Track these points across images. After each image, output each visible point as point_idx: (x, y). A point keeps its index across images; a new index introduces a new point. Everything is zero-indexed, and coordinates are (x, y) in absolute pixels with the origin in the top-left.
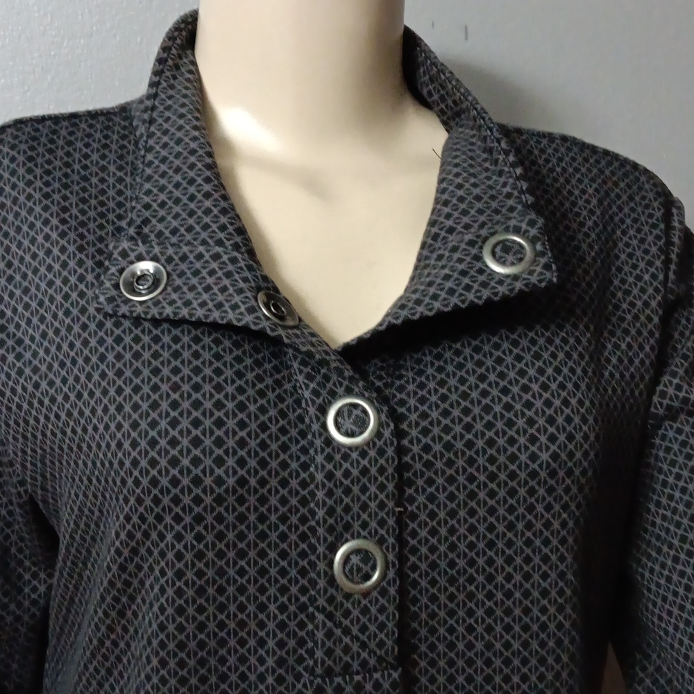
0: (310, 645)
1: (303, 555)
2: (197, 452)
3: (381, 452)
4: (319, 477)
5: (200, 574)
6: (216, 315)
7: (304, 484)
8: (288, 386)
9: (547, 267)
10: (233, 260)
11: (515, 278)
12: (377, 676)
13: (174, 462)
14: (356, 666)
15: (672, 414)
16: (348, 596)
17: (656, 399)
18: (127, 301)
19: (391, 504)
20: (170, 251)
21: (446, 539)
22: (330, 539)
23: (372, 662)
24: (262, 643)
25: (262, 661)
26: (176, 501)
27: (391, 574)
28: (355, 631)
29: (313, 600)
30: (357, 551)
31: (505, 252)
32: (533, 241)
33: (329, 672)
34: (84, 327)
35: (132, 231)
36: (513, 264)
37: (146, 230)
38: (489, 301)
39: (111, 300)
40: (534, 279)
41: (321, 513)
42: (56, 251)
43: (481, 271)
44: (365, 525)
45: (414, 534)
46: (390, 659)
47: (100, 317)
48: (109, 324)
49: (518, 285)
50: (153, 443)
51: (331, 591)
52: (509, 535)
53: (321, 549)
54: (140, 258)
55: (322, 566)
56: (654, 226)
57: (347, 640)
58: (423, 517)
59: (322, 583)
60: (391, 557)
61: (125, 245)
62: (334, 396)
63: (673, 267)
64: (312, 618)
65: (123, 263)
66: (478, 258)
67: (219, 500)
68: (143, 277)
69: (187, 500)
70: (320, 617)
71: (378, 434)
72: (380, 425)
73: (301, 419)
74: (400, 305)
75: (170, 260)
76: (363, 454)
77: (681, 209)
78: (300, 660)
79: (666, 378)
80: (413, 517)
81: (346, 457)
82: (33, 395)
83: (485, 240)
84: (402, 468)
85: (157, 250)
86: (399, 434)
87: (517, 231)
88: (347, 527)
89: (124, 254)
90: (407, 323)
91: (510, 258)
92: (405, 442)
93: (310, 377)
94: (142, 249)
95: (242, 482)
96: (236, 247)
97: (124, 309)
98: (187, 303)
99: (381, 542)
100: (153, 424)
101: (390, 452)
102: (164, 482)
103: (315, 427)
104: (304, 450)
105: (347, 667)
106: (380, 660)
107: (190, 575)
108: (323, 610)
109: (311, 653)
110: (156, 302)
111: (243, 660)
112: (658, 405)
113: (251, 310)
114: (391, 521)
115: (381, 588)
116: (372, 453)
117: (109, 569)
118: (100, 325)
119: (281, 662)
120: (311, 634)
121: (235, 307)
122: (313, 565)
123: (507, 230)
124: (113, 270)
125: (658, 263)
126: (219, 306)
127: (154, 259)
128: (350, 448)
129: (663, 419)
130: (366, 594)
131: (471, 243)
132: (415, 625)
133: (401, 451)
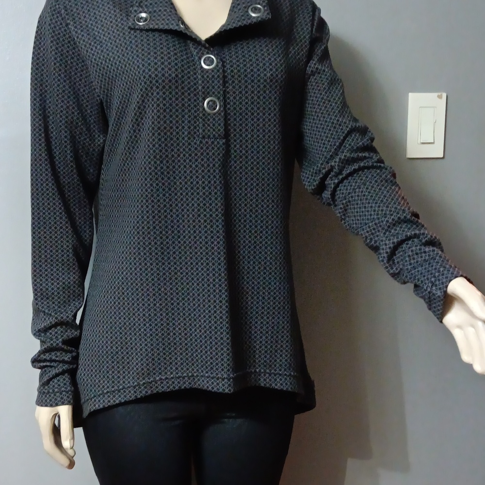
0: (198, 128)
1: (195, 100)
2: (163, 66)
3: (218, 71)
4: (199, 77)
5: (164, 105)
6: (166, 27)
7: (195, 79)
8: (189, 51)
9: (268, 14)
10: (171, 12)
11: (258, 17)
12: (218, 140)
13: (156, 69)
14: (212, 136)
15: (313, 74)
16: (209, 114)
17: (308, 68)
18: (138, 24)
19: (221, 87)
20: (150, 10)
21: (239, 100)
22: (203, 96)
23: (217, 135)
24: (183, 127)
25: (183, 133)
26: (157, 81)
27: (222, 109)
28: (211, 125)
29: (198, 115)
30: (211, 101)
31: (255, 10)
32: (264, 7)
33: (204, 137)
34: (124, 34)
35: (137, 4)
36: (257, 13)
37: (142, 4)
38: (250, 24)
39: (133, 24)
40: (264, 17)
41: (200, 88)
42: (112, 12)
43: (248, 15)
44: (214, 93)
45: (229, 98)
46: (222, 135)
47: (129, 30)
48: (132, 32)
49: (259, 19)
50: (149, 64)
51: (204, 112)
52: (258, 100)
53: (200, 99)
54: (141, 12)
55: (201, 104)
56: (309, 13)
57: (209, 128)
58: (231, 93)
59: (201, 110)
60: (222, 104)
61: (136, 8)
62: (203, 54)
63: (315, 27)
64: (198, 120)
65: (135, 14)
66: (247, 12)
67: (170, 81)
68: (142, 18)
69: (160, 81)
70: (201, 120)
71: (217, 65)
72: (218, 62)
73: (193, 60)
74: (223, 26)
75: (150, 12)
76: (213, 71)
77: (319, 10)
78: (195, 133)
79: (311, 61)
80: (228, 93)
81: (207, 72)
82: (107, 58)
83: (249, 6)
84: (225, 77)
85: (146, 10)
86: (224, 66)
87: (259, 4)
88: (208, 93)
89: (135, 11)
90: (225, 30)
91: (256, 11)
92: (225, 69)
93: (195, 48)
94: (141, 9)
95: (177, 76)
96: (171, 8)
97: (137, 27)
98: (157, 24)
99: (219, 98)
100: (149, 59)
101: (221, 71)
102: (153, 76)
103: (198, 63)
104: (195, 69)
105: (209, 136)
106: (219, 135)
107: (161, 105)
108: (201, 118)
109: (198, 131)
110: (147, 25)
111: (178, 133)
112: (309, 70)
113: (177, 25)
114: (222, 92)
115: (219, 113)
116: (216, 71)
117: (135, 109)
118: (130, 33)
119: (189, 133)
120: (198, 125)
121: (172, 24)
122: (198, 104)
123: (256, 4)
124: (132, 16)
125: (309, 24)
126: (167, 24)
127: (145, 12)
128: (209, 69)
129: (310, 75)
130: (214, 114)
131: (245, 7)
132: (230, 127)
133: (224, 71)
